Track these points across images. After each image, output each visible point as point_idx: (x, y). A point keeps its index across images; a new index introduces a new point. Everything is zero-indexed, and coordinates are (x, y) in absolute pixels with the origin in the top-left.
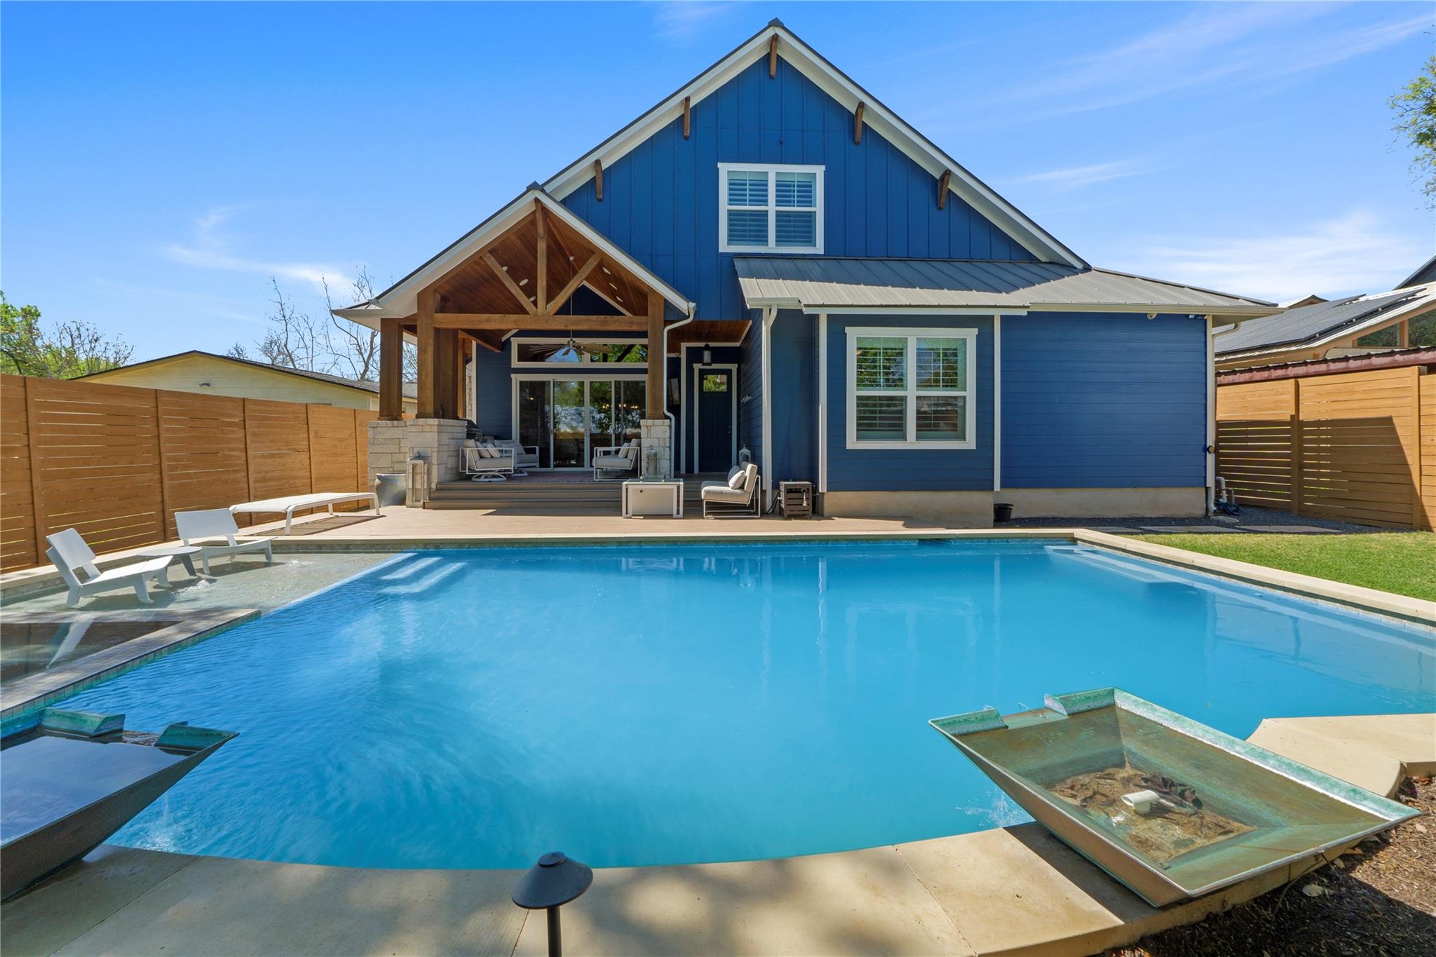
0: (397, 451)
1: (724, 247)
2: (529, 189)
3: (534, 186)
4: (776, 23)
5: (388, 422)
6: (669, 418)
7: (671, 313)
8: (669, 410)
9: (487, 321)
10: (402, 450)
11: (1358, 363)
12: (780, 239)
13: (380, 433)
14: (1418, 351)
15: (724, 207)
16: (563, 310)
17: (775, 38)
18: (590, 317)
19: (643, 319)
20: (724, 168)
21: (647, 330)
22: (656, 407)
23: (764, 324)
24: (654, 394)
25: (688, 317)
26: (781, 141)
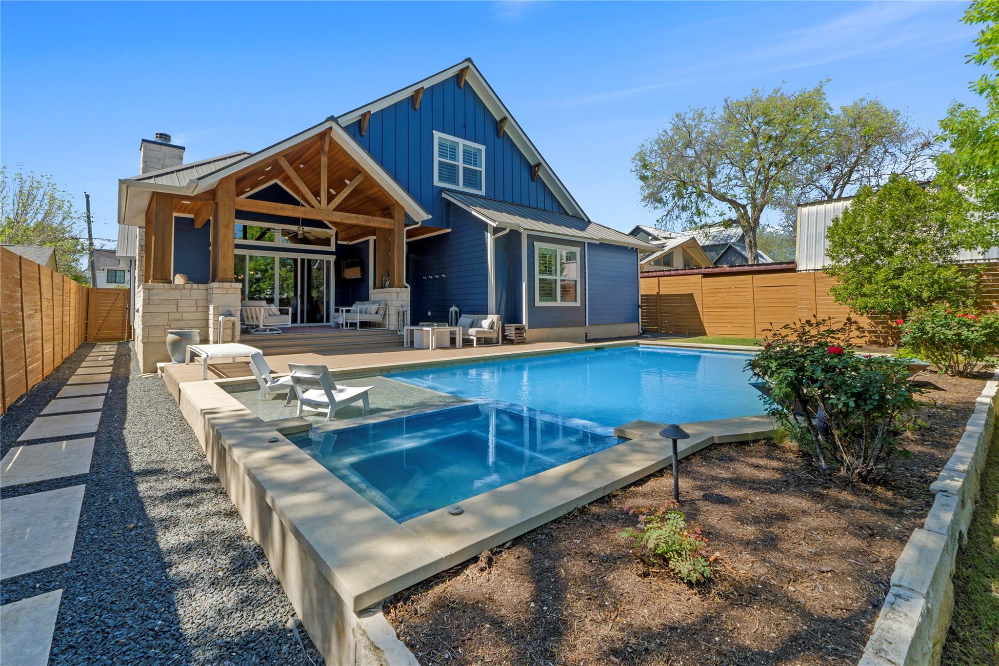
0: (175, 310)
1: (437, 183)
2: (328, 120)
3: (332, 119)
4: (469, 60)
5: (165, 285)
6: (406, 287)
7: (409, 221)
8: (407, 282)
9: (282, 209)
10: (179, 309)
11: (668, 273)
12: (465, 184)
13: (156, 294)
14: (685, 269)
15: (437, 159)
16: (337, 209)
17: (467, 68)
18: (358, 215)
19: (392, 221)
20: (437, 134)
21: (394, 229)
22: (400, 280)
23: (489, 235)
24: (399, 271)
25: (417, 223)
26: (465, 127)
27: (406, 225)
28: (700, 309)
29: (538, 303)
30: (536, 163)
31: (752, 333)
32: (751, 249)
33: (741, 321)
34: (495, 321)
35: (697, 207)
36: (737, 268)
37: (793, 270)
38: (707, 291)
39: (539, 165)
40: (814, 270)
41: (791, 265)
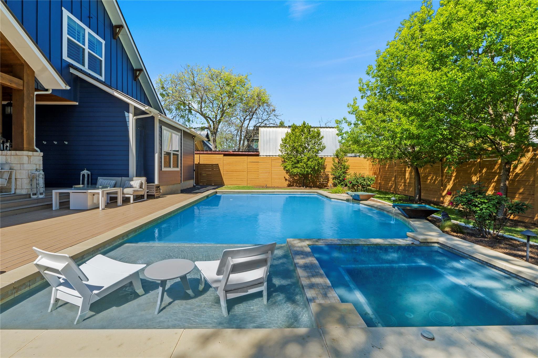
1: (65, 57)
6: (37, 151)
8: (37, 146)
12: (90, 68)
15: (65, 36)
19: (21, 82)
20: (66, 13)
21: (22, 90)
22: (30, 143)
23: (131, 115)
24: (28, 135)
25: (47, 90)
26: (89, 17)
27: (37, 90)
28: (222, 172)
29: (164, 169)
30: (139, 67)
31: (246, 183)
32: (214, 142)
33: (241, 178)
34: (144, 182)
35: (188, 117)
36: (236, 152)
37: (258, 155)
38: (226, 163)
39: (141, 70)
40: (266, 156)
41: (258, 153)
